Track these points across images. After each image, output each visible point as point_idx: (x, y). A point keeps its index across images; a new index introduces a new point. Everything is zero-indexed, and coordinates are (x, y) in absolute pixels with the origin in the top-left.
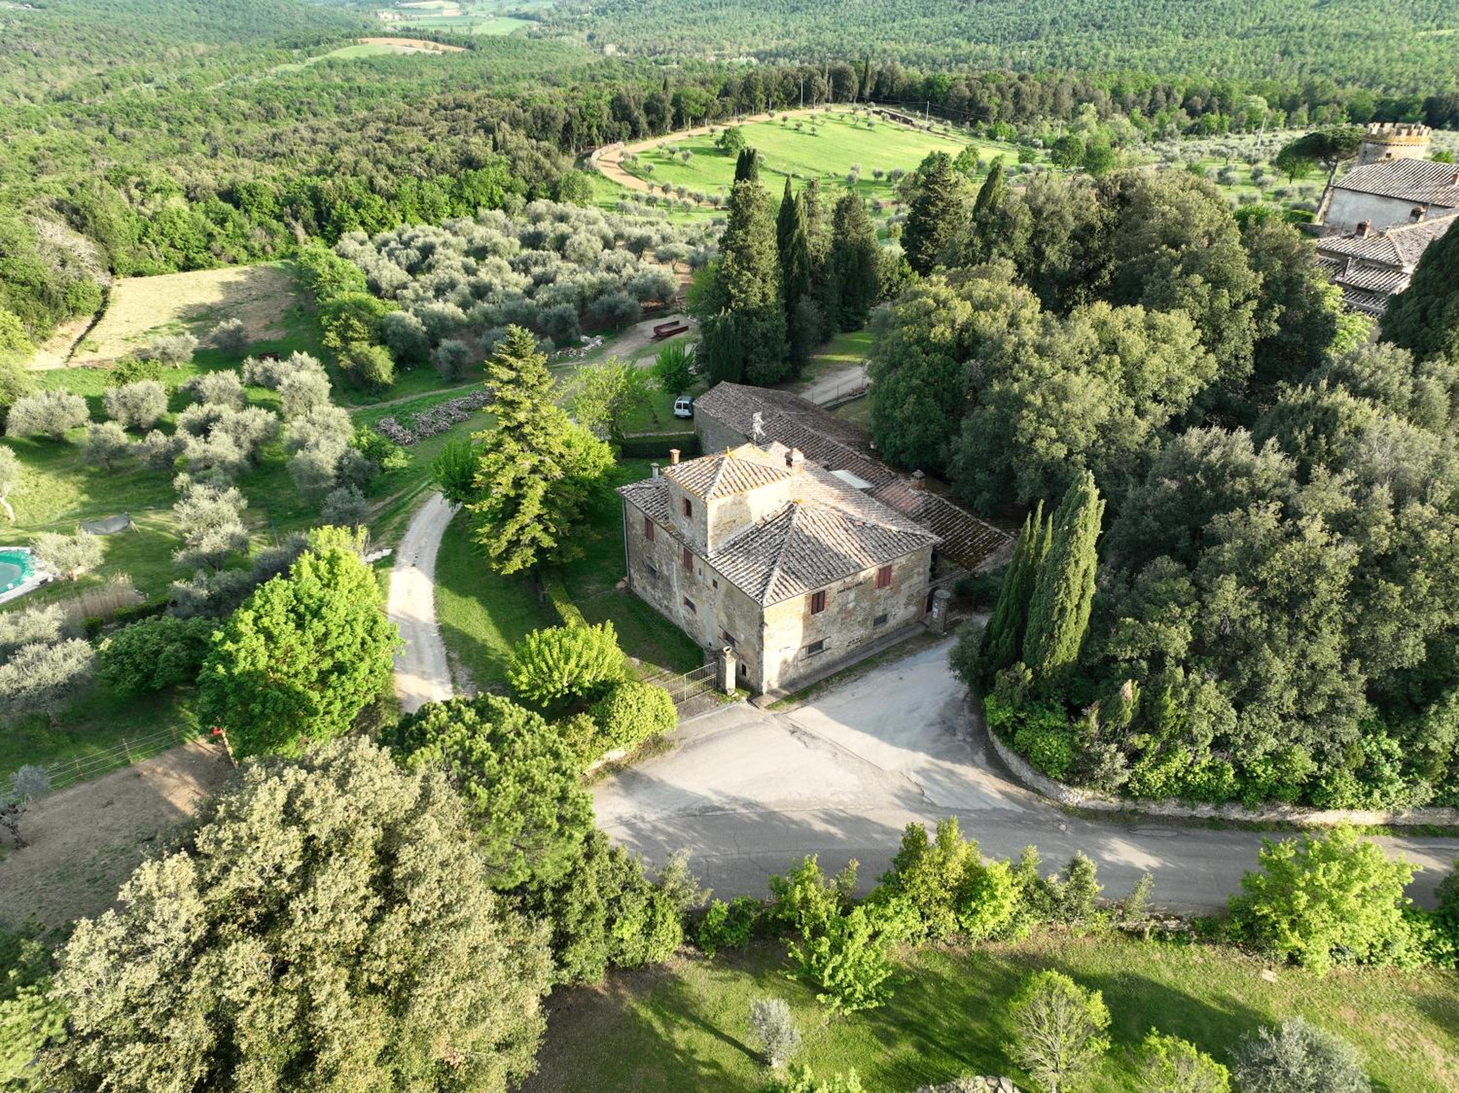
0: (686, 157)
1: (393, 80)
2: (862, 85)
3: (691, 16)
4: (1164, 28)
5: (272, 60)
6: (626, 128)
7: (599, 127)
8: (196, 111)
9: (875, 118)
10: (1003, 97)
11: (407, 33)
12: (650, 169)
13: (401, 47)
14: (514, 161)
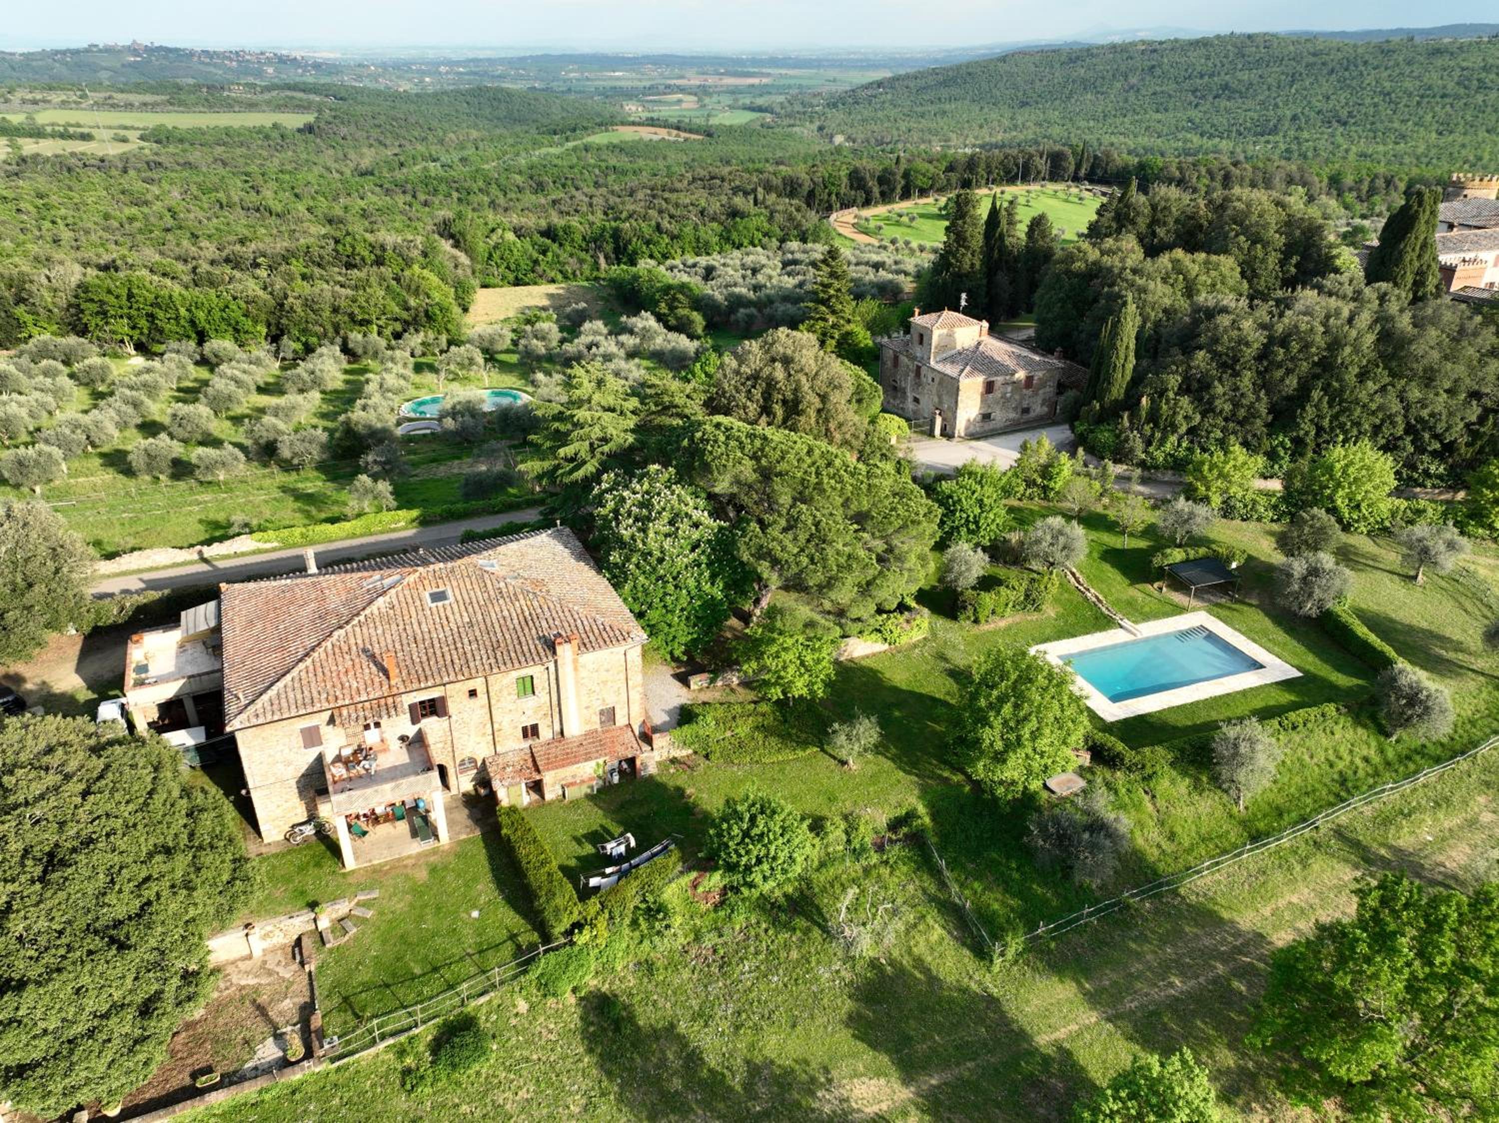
0: (912, 219)
1: (641, 162)
2: (1078, 166)
3: (919, 109)
4: (1416, 124)
5: (536, 144)
6: (861, 196)
7: (837, 195)
8: (481, 183)
9: (1086, 194)
10: (1212, 179)
11: (652, 122)
12: (880, 228)
13: (646, 134)
14: (771, 213)
